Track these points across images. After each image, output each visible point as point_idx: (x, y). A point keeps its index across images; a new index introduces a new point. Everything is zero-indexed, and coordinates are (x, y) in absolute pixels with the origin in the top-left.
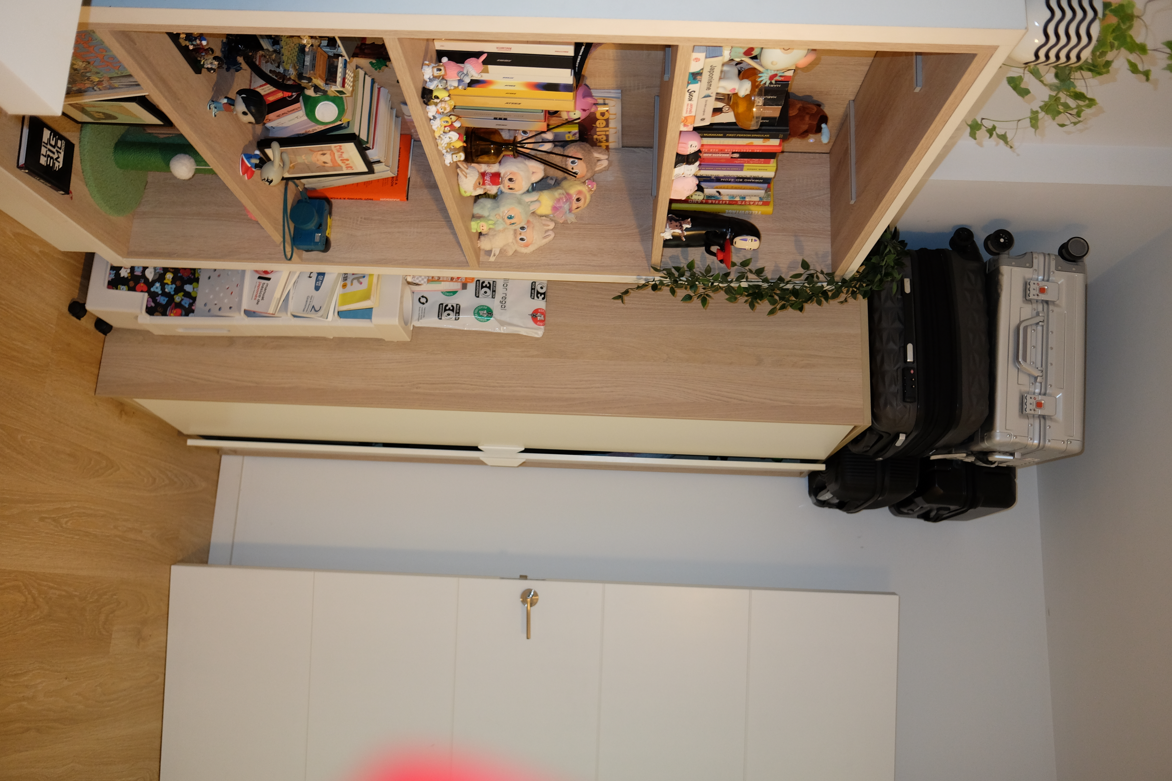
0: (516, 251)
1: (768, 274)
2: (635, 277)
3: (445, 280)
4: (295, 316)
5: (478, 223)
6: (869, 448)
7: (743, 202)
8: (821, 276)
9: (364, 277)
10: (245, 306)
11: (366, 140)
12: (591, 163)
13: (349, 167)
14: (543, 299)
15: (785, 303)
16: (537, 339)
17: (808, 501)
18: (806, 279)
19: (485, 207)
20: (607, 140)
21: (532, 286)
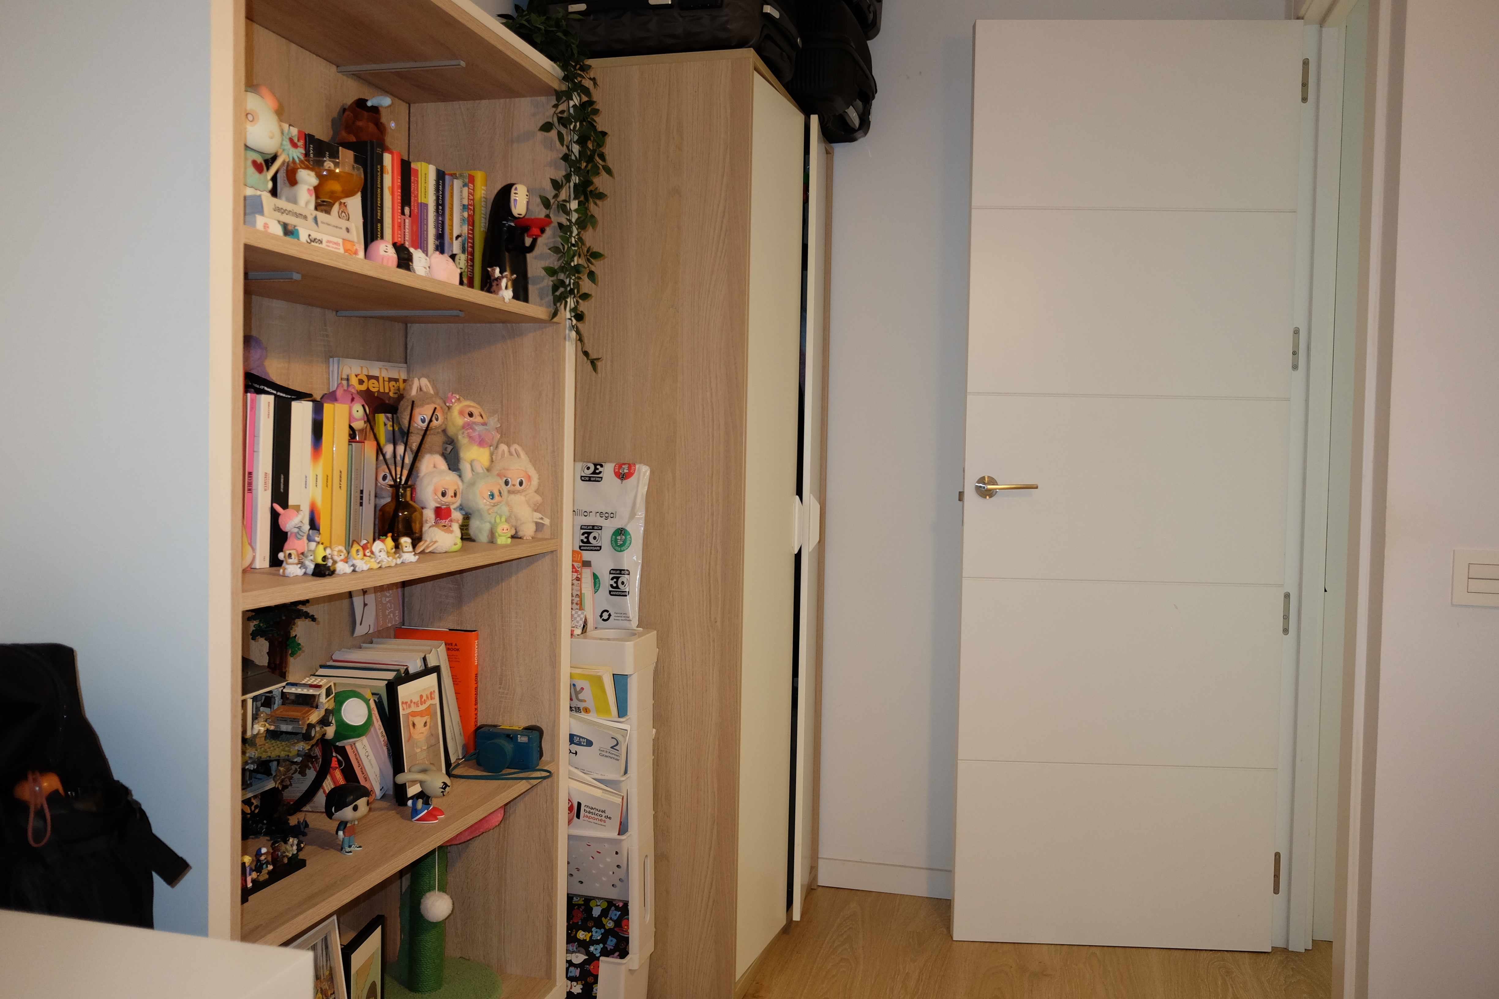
0: (537, 492)
1: (559, 174)
2: (567, 343)
3: (579, 588)
4: (626, 772)
5: (499, 536)
6: (784, 53)
7: (469, 207)
8: (561, 108)
9: (574, 685)
10: (614, 834)
11: (395, 673)
12: (426, 398)
13: (431, 696)
14: (602, 466)
15: (596, 154)
16: (652, 473)
17: (863, 145)
18: (565, 126)
19: (480, 528)
20: (396, 380)
21: (586, 481)
